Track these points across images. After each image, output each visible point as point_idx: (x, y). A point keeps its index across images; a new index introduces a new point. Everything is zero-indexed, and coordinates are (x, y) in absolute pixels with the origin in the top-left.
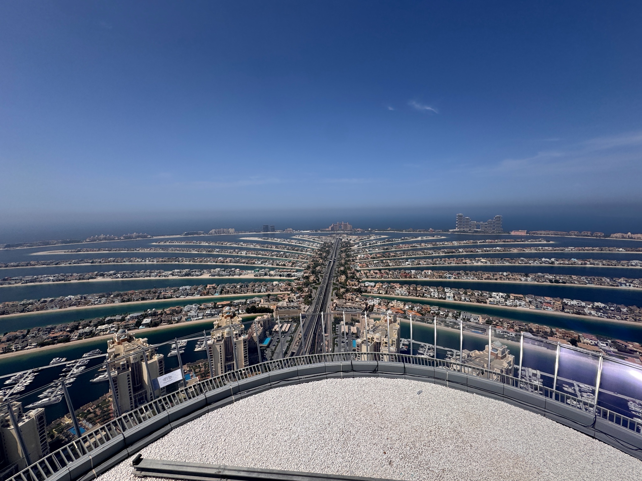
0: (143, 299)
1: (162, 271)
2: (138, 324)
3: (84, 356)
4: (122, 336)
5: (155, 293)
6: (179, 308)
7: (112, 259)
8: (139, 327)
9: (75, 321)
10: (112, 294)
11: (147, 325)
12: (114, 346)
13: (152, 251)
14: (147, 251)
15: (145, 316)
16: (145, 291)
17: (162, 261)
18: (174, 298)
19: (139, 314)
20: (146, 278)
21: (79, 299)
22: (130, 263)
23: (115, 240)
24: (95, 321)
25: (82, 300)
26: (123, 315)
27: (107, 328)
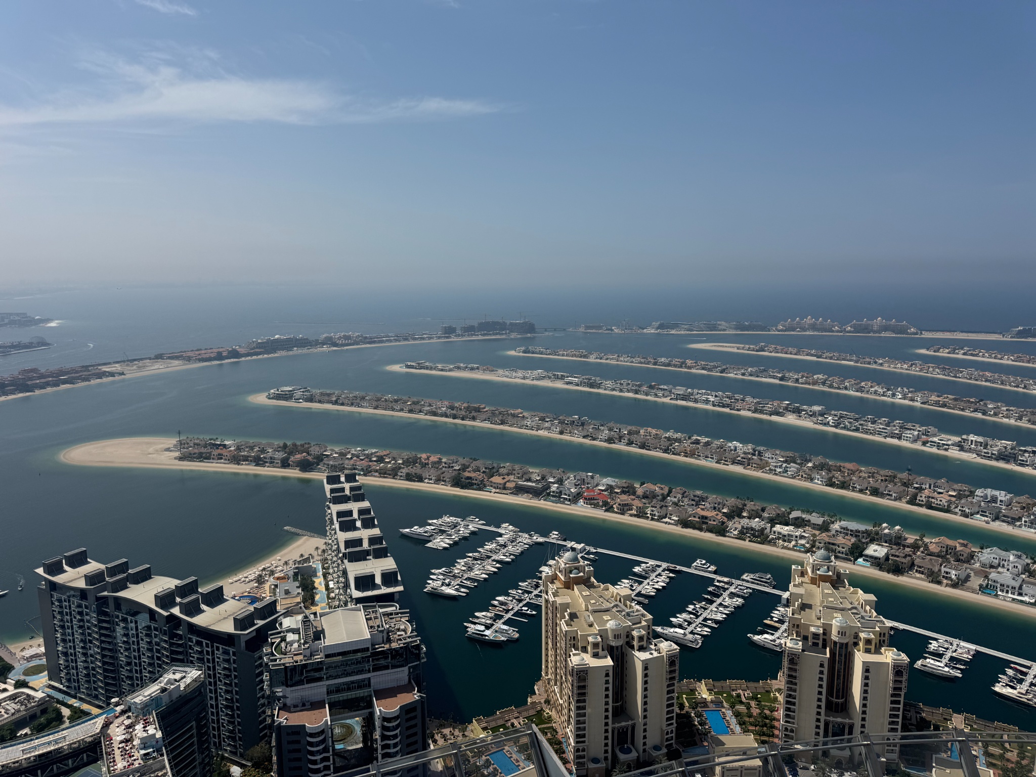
0: (875, 492)
1: (932, 429)
2: (856, 552)
3: (744, 577)
4: (822, 566)
5: (905, 484)
6: (965, 546)
7: (821, 376)
8: (856, 559)
9: (738, 498)
10: (810, 461)
11: (877, 562)
12: (802, 582)
13: (915, 371)
14: (901, 368)
15: (874, 538)
16: (882, 472)
17: (937, 403)
18: (956, 514)
19: (862, 527)
20: (890, 440)
21: (749, 453)
22: (858, 394)
23: (833, 331)
24: (771, 510)
25: (754, 457)
26: (826, 518)
27: (792, 536)
